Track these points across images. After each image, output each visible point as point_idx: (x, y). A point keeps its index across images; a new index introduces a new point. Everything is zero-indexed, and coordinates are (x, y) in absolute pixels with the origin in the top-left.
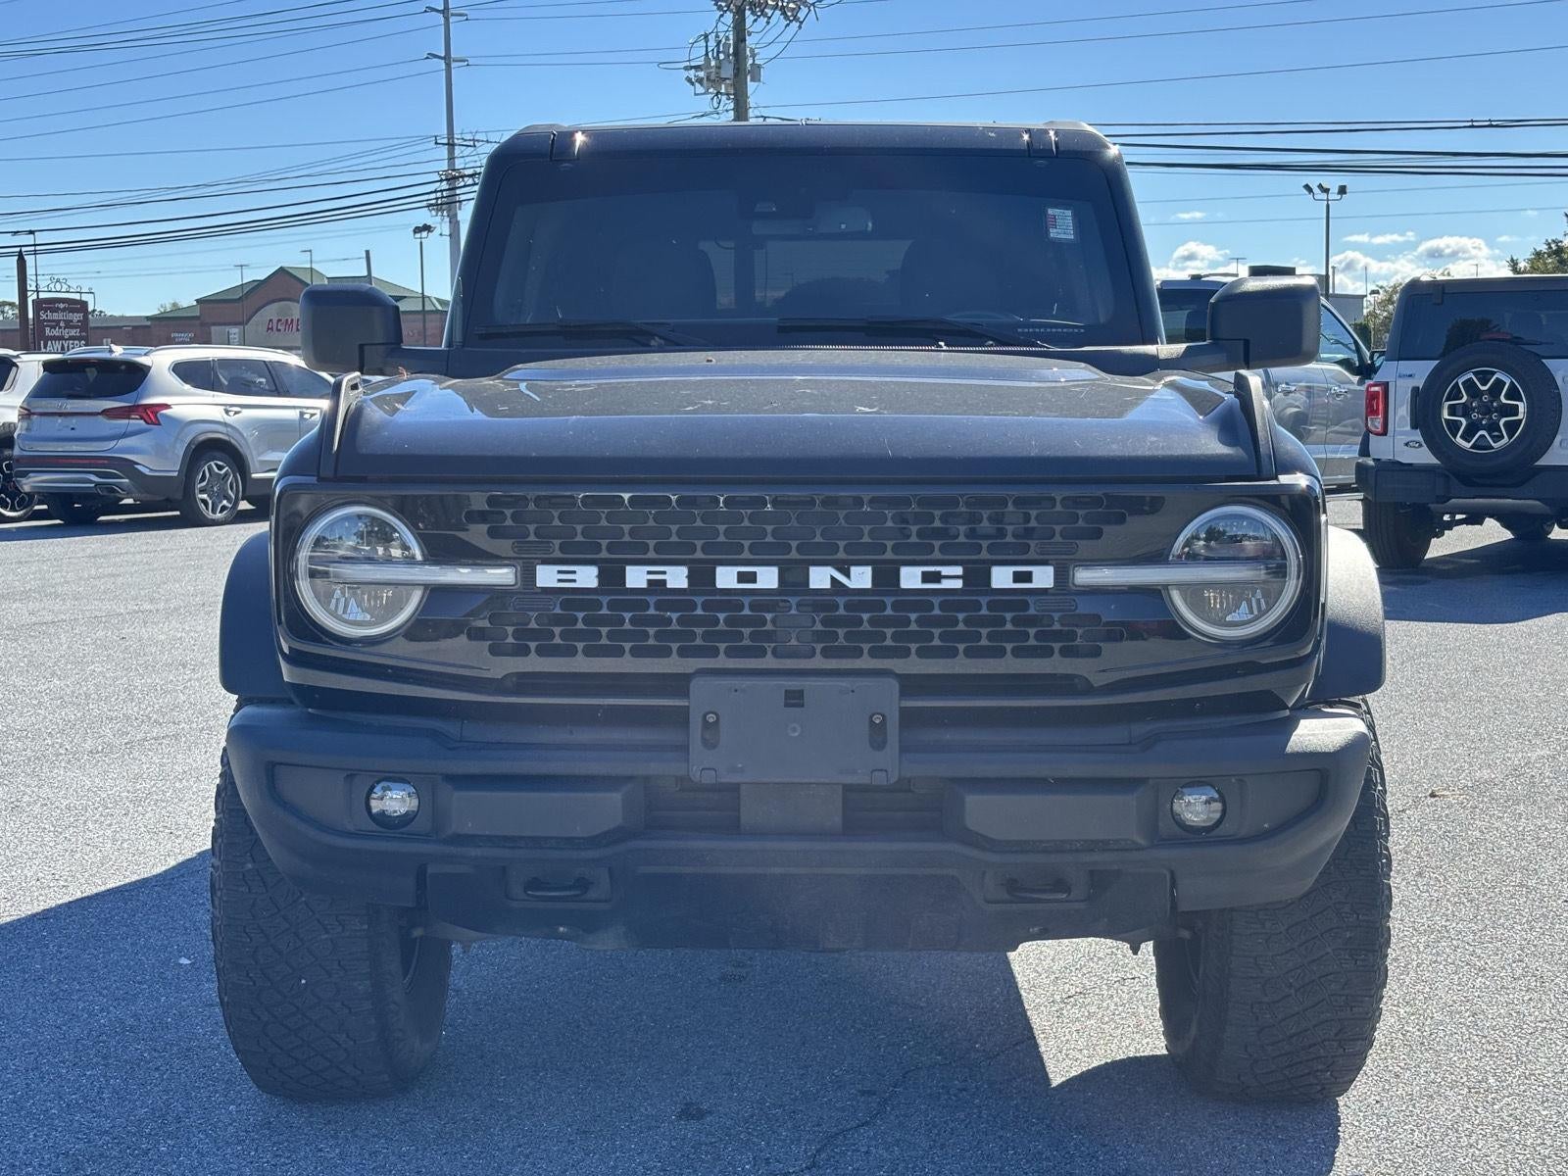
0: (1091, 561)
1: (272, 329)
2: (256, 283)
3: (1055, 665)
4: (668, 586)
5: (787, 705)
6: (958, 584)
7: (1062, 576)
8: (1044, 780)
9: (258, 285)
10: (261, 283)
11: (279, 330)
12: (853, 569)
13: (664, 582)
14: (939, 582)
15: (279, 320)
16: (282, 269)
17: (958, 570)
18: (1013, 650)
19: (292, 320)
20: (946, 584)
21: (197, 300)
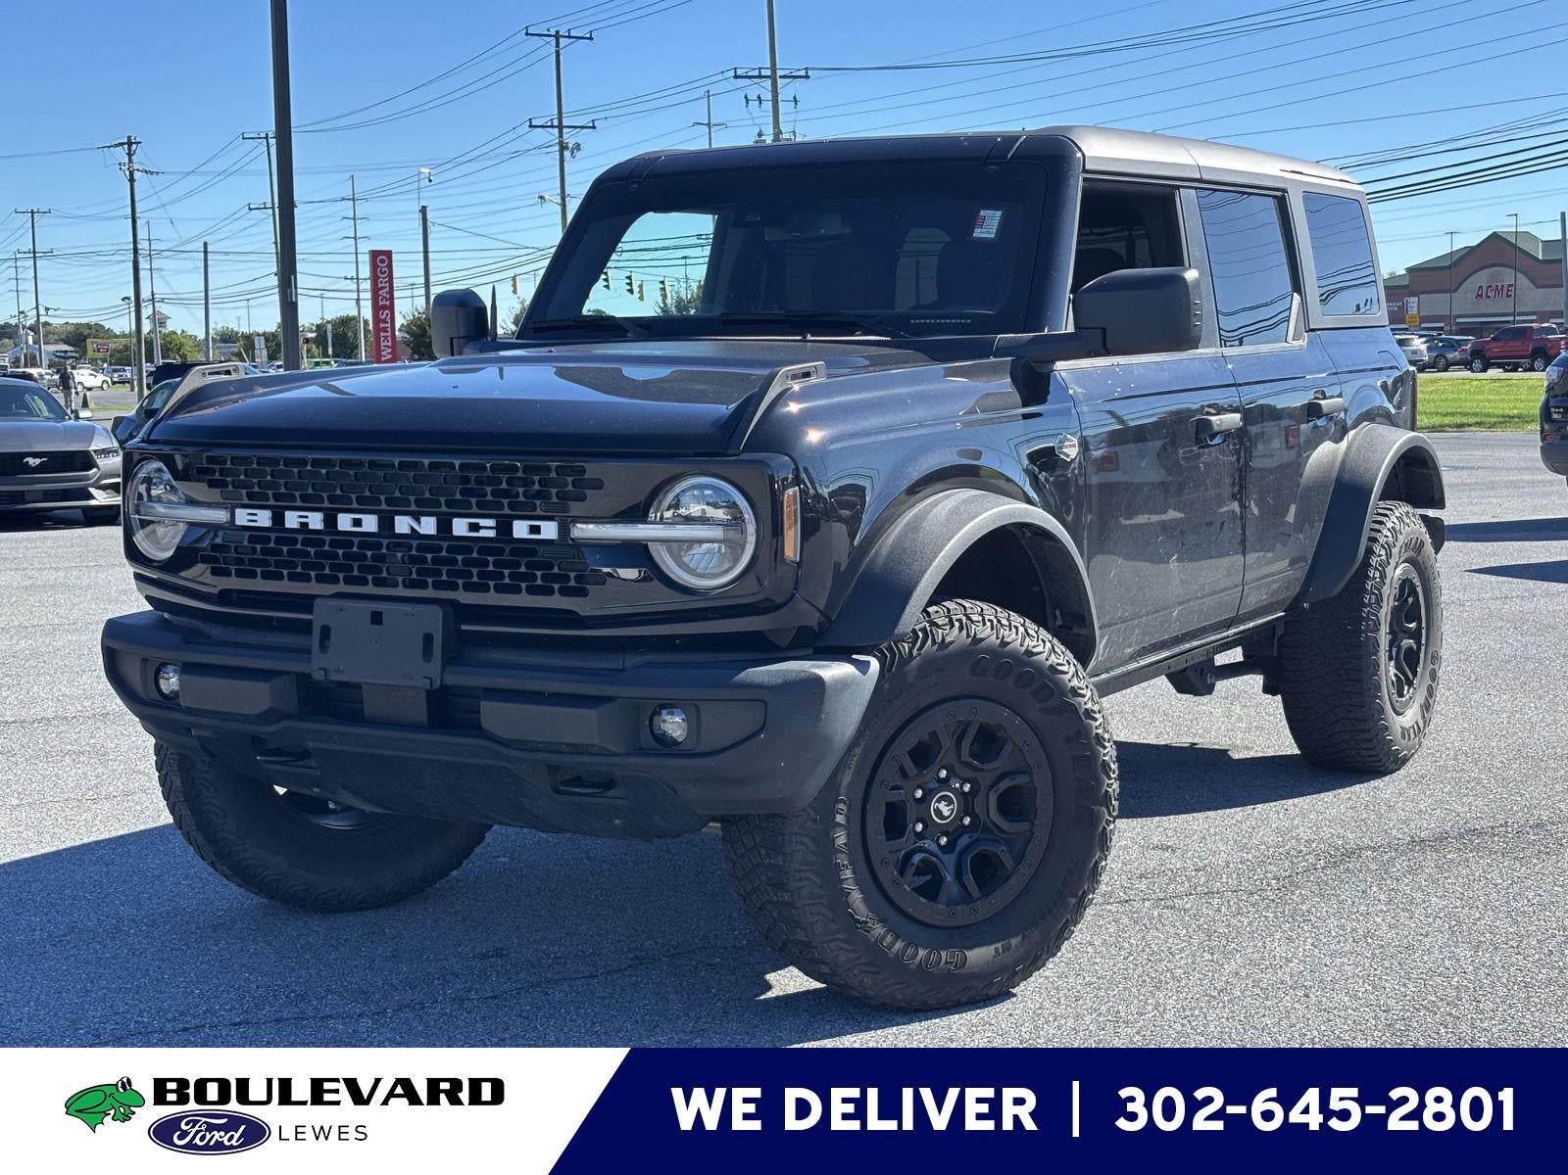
0: (587, 517)
1: (1481, 296)
2: (1466, 250)
3: (556, 601)
4: (310, 527)
5: (372, 623)
6: (491, 534)
7: (564, 530)
8: (540, 694)
9: (1470, 251)
10: (1472, 249)
11: (1488, 297)
12: (422, 519)
13: (306, 524)
14: (478, 531)
15: (1488, 287)
16: (1495, 235)
17: (491, 523)
18: (527, 587)
19: (1503, 286)
20: (483, 533)
21: (1408, 270)
